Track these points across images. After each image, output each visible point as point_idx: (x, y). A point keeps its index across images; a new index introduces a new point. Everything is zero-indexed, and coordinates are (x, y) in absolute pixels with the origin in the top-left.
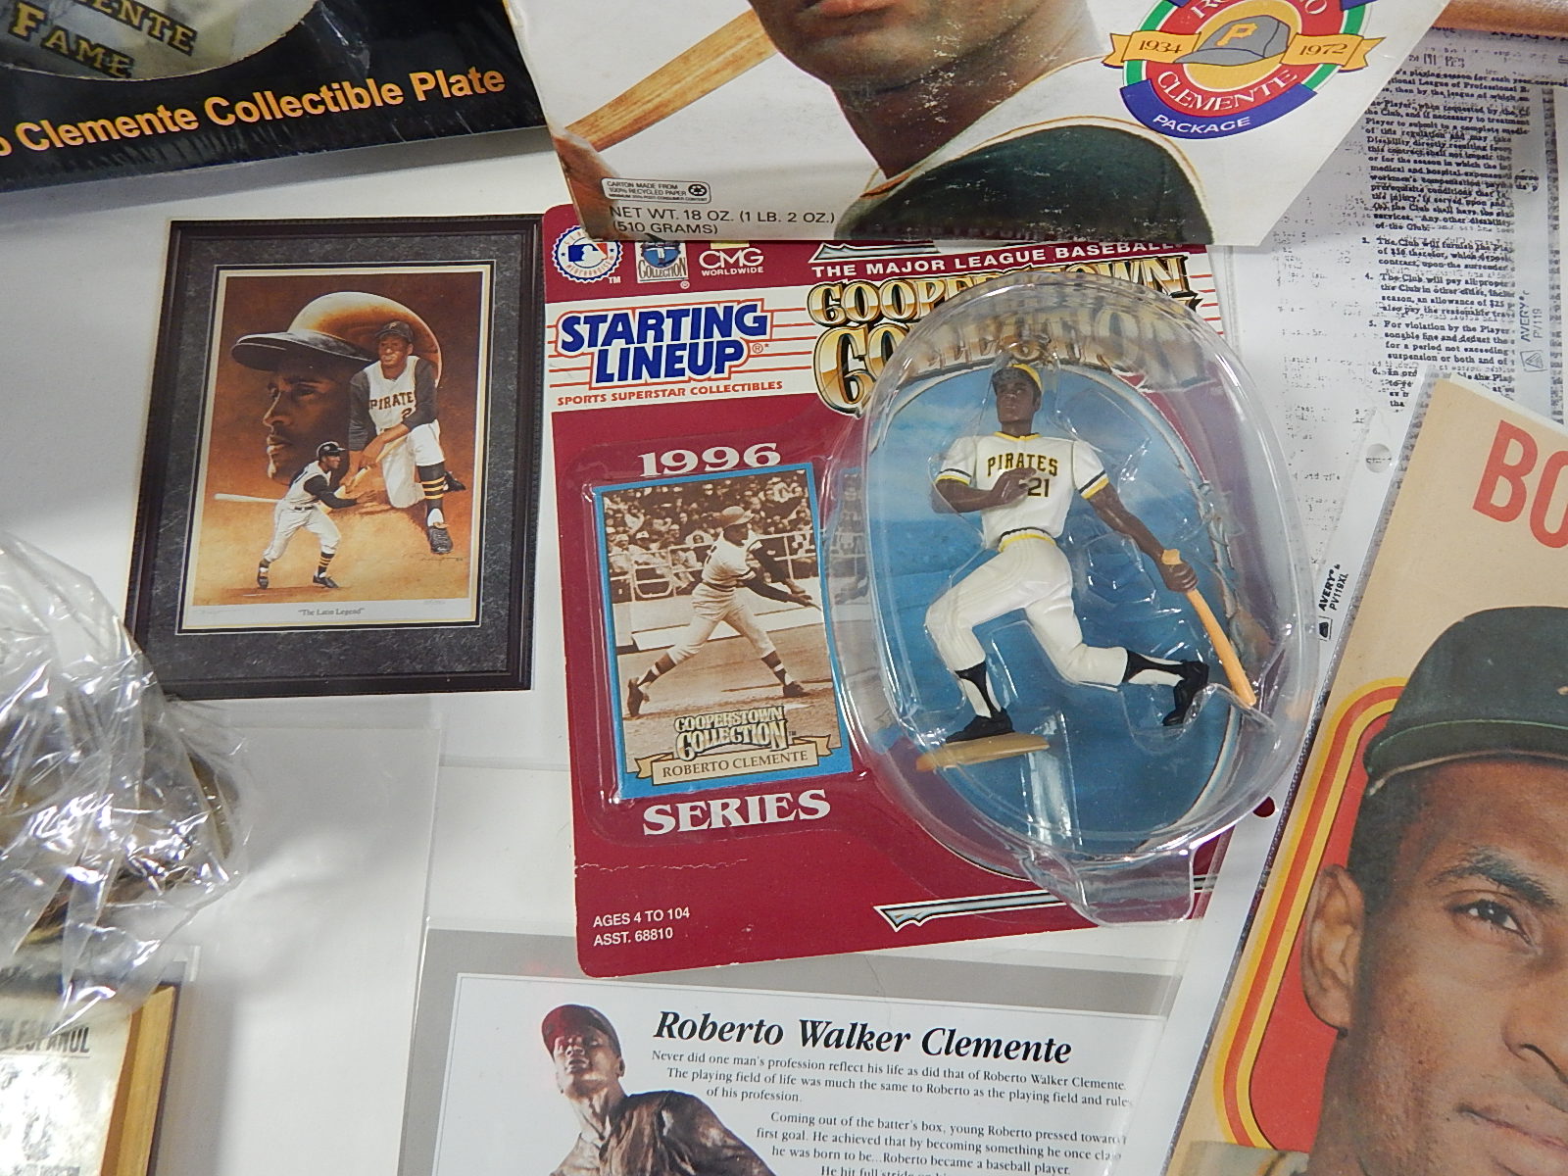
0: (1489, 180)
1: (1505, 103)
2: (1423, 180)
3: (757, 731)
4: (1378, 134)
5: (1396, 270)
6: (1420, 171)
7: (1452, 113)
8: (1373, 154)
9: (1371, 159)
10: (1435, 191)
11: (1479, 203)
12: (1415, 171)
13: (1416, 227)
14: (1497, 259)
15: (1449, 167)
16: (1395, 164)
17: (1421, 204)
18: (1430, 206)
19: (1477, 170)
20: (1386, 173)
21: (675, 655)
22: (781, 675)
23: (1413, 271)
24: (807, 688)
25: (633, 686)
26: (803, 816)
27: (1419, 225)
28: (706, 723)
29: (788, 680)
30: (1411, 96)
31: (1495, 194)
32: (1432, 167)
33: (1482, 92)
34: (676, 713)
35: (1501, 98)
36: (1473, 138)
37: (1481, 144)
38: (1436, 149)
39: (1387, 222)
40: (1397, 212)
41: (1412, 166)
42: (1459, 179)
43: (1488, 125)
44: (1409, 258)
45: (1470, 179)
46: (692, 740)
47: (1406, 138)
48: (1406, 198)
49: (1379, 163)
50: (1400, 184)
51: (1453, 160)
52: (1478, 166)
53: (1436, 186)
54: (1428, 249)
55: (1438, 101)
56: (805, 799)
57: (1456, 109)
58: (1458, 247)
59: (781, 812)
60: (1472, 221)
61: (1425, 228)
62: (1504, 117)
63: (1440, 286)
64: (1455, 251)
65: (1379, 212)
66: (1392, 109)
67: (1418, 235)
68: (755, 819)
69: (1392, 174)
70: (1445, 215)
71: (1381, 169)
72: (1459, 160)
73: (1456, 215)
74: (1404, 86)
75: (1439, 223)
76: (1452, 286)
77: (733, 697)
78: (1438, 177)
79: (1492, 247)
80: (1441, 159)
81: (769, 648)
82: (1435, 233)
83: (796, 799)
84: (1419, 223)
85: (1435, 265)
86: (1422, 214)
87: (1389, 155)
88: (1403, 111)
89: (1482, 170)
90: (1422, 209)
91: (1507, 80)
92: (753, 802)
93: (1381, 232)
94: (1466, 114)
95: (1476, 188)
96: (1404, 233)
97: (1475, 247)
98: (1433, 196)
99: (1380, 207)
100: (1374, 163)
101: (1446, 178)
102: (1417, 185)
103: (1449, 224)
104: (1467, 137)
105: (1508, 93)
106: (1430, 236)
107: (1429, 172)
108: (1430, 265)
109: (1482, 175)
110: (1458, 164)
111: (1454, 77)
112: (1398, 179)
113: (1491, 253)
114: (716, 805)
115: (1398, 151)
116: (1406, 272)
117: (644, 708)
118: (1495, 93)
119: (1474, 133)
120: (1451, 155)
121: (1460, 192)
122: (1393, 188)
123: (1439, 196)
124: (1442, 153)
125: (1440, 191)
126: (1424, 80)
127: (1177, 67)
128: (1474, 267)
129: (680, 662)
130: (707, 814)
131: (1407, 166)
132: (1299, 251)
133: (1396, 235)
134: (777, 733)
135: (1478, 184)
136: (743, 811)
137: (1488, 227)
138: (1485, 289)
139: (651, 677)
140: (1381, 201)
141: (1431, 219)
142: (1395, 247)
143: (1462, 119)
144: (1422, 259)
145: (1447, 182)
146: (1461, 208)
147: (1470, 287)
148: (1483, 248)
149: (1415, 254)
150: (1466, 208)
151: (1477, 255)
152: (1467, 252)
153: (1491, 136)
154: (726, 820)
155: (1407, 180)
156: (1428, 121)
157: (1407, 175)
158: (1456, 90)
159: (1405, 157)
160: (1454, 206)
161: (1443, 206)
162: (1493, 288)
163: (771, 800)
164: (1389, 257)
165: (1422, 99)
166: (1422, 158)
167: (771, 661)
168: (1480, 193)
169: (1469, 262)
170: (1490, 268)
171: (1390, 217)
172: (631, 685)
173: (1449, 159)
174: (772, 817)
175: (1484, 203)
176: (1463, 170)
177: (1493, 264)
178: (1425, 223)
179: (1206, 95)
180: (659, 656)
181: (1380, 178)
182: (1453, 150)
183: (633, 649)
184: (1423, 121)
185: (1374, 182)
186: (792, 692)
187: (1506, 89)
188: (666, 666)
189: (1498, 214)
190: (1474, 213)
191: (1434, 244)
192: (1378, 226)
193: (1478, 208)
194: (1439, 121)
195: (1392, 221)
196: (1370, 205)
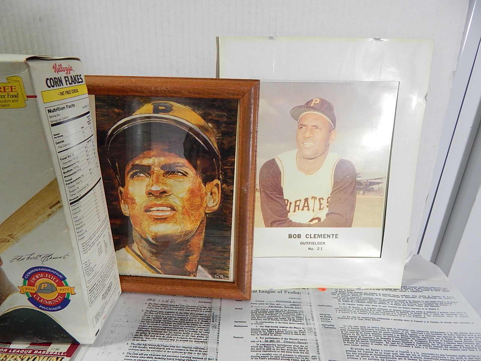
0: (168, 329)
1: (181, 311)
2: (151, 329)
4: (145, 318)
5: (132, 352)
6: (152, 327)
7: (167, 313)
8: (141, 323)
9: (140, 324)
10: (153, 331)
11: (163, 334)
12: (150, 326)
13: (143, 340)
14: (161, 349)
15: (160, 326)
16: (146, 325)
17: (147, 335)
18: (150, 335)
19: (167, 326)
20: (142, 327)
23: (136, 352)
27: (144, 340)
30: (158, 310)
31: (168, 332)
32: (155, 326)
33: (176, 309)
35: (180, 310)
36: (169, 319)
37: (171, 320)
38: (158, 321)
39: (136, 339)
40: (140, 337)
41: (150, 325)
42: (161, 328)
43: (174, 316)
44: (137, 348)
45: (164, 328)
47: (152, 319)
48: (144, 333)
49: (142, 325)
50: (145, 330)
51: (161, 324)
52: (167, 325)
53: (154, 330)
54: (143, 346)
55: (165, 311)
57: (168, 313)
58: (152, 345)
60: (159, 339)
61: (145, 341)
62: (179, 314)
63: (142, 356)
64: (150, 347)
65: (136, 337)
66: (152, 312)
67: (143, 342)
69: (144, 327)
70: (153, 337)
71: (142, 326)
72: (163, 324)
73: (155, 337)
74: (157, 307)
75: (150, 339)
76: (145, 356)
78: (155, 328)
79: (161, 345)
80: (158, 324)
82: (148, 342)
84: (144, 339)
85: (143, 350)
86: (146, 337)
87: (145, 323)
88: (154, 313)
89: (168, 326)
90: (147, 336)
91: (184, 306)
93: (134, 342)
94: (170, 313)
95: (164, 331)
96: (140, 342)
97: (156, 345)
98: (152, 332)
99: (136, 335)
100: (141, 325)
101: (158, 328)
102: (149, 330)
103: (152, 340)
104: (168, 319)
105: (182, 309)
106: (145, 343)
107: (154, 327)
108: (142, 350)
109: (167, 328)
110: (162, 325)
111: (170, 305)
112: (145, 328)
113: (160, 347)
115: (148, 322)
116: (134, 352)
118: (179, 309)
119: (170, 318)
120: (162, 323)
121: (160, 332)
122: (142, 331)
123: (153, 333)
124: (160, 322)
125: (154, 331)
126: (163, 306)
127: (36, 293)
128: (153, 351)
131: (148, 325)
132: (108, 347)
133: (136, 342)
135: (165, 330)
137: (162, 340)
138: (154, 357)
140: (137, 334)
141: (148, 338)
142: (135, 345)
143: (168, 315)
144: (141, 349)
145: (157, 329)
146: (158, 336)
147: (150, 356)
148: (158, 346)
149: (139, 347)
150: (159, 335)
151: (156, 347)
152: (154, 347)
153: (174, 318)
155: (147, 329)
156: (159, 315)
157: (148, 327)
158: (170, 308)
159: (149, 323)
160: (156, 335)
161: (153, 335)
162: (156, 357)
164: (132, 348)
165: (160, 310)
166: (154, 324)
168: (165, 332)
169: (153, 349)
170: (158, 351)
171: (138, 338)
173: (160, 324)
175: (164, 334)
176: (163, 326)
177: (159, 350)
178: (146, 339)
179: (48, 301)
181: (140, 328)
182: (163, 322)
184: (158, 315)
185: (138, 329)
187: (183, 308)
189: (167, 337)
190: (161, 337)
191: (146, 345)
192: (133, 340)
193: (162, 336)
194: (162, 315)
195: (138, 339)
196: (134, 334)
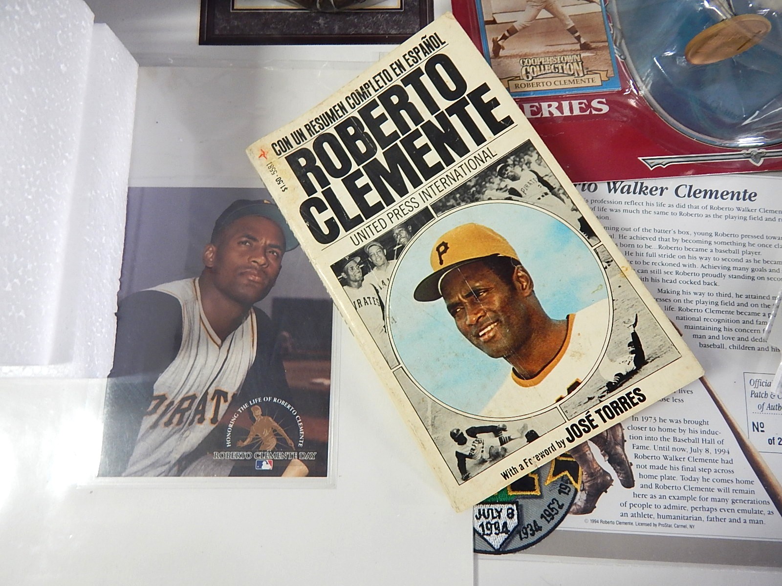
3: (566, 67)
21: (517, 26)
22: (578, 38)
24: (593, 45)
25: (495, 42)
26: (594, 112)
28: (538, 62)
29: (583, 41)
34: (520, 56)
46: (530, 70)
56: (594, 103)
59: (582, 110)
68: (567, 113)
77: (551, 49)
81: (571, 24)
83: (590, 102)
92: (565, 104)
114: (544, 105)
117: (502, 53)
129: (520, 30)
130: (540, 110)
134: (578, 68)
136: (560, 108)
139: (504, 37)
154: (550, 112)
163: (575, 103)
167: (572, 31)
172: (493, 41)
174: (576, 112)
180: (509, 26)
183: (494, 22)
186: (585, 47)
188: (512, 32)
